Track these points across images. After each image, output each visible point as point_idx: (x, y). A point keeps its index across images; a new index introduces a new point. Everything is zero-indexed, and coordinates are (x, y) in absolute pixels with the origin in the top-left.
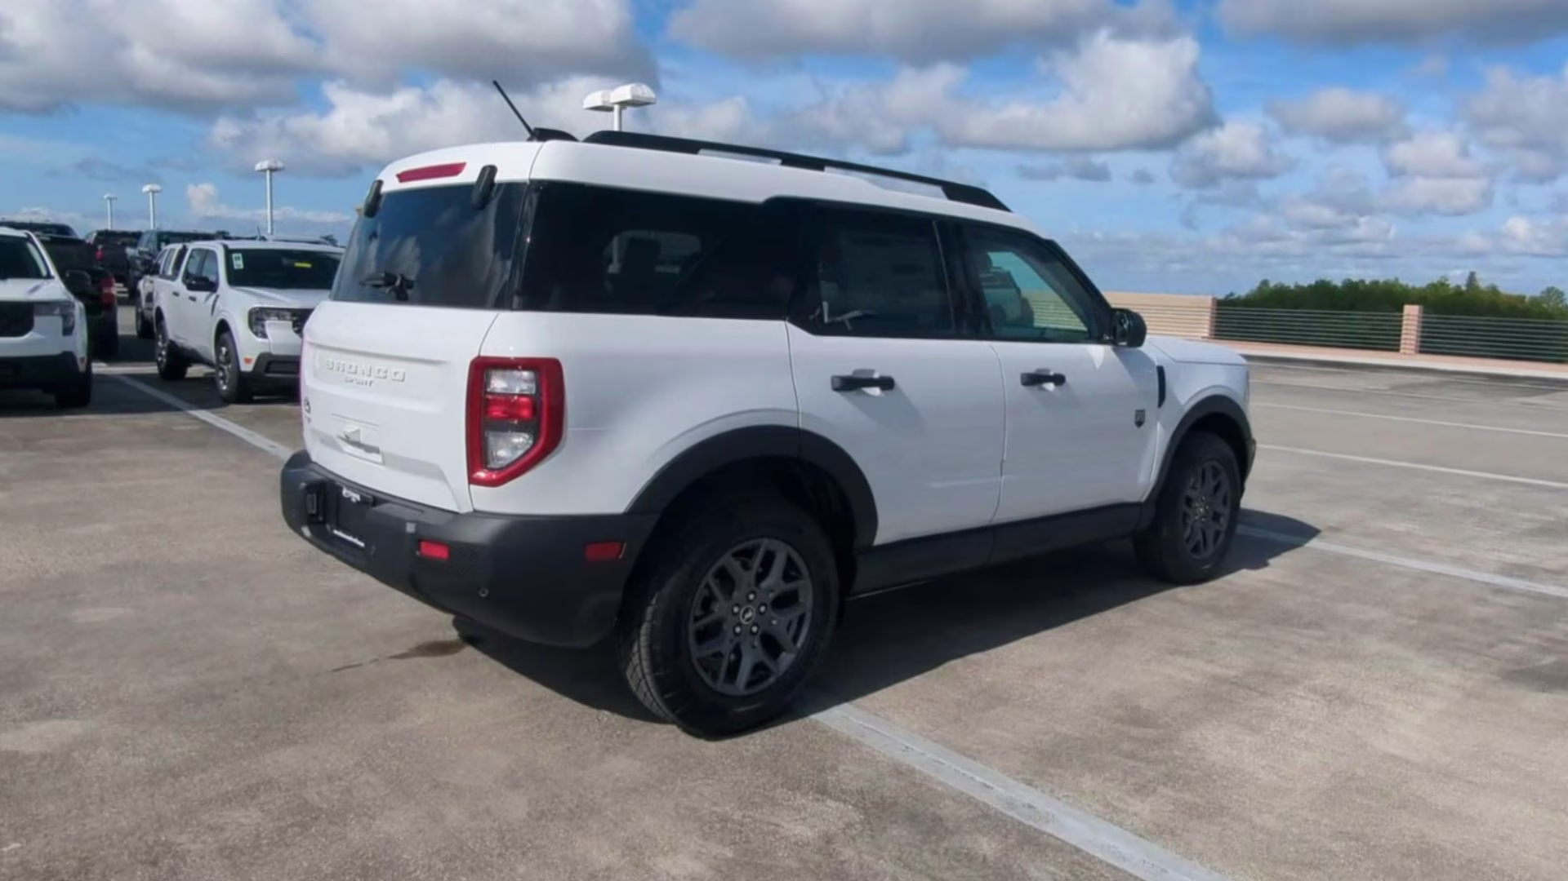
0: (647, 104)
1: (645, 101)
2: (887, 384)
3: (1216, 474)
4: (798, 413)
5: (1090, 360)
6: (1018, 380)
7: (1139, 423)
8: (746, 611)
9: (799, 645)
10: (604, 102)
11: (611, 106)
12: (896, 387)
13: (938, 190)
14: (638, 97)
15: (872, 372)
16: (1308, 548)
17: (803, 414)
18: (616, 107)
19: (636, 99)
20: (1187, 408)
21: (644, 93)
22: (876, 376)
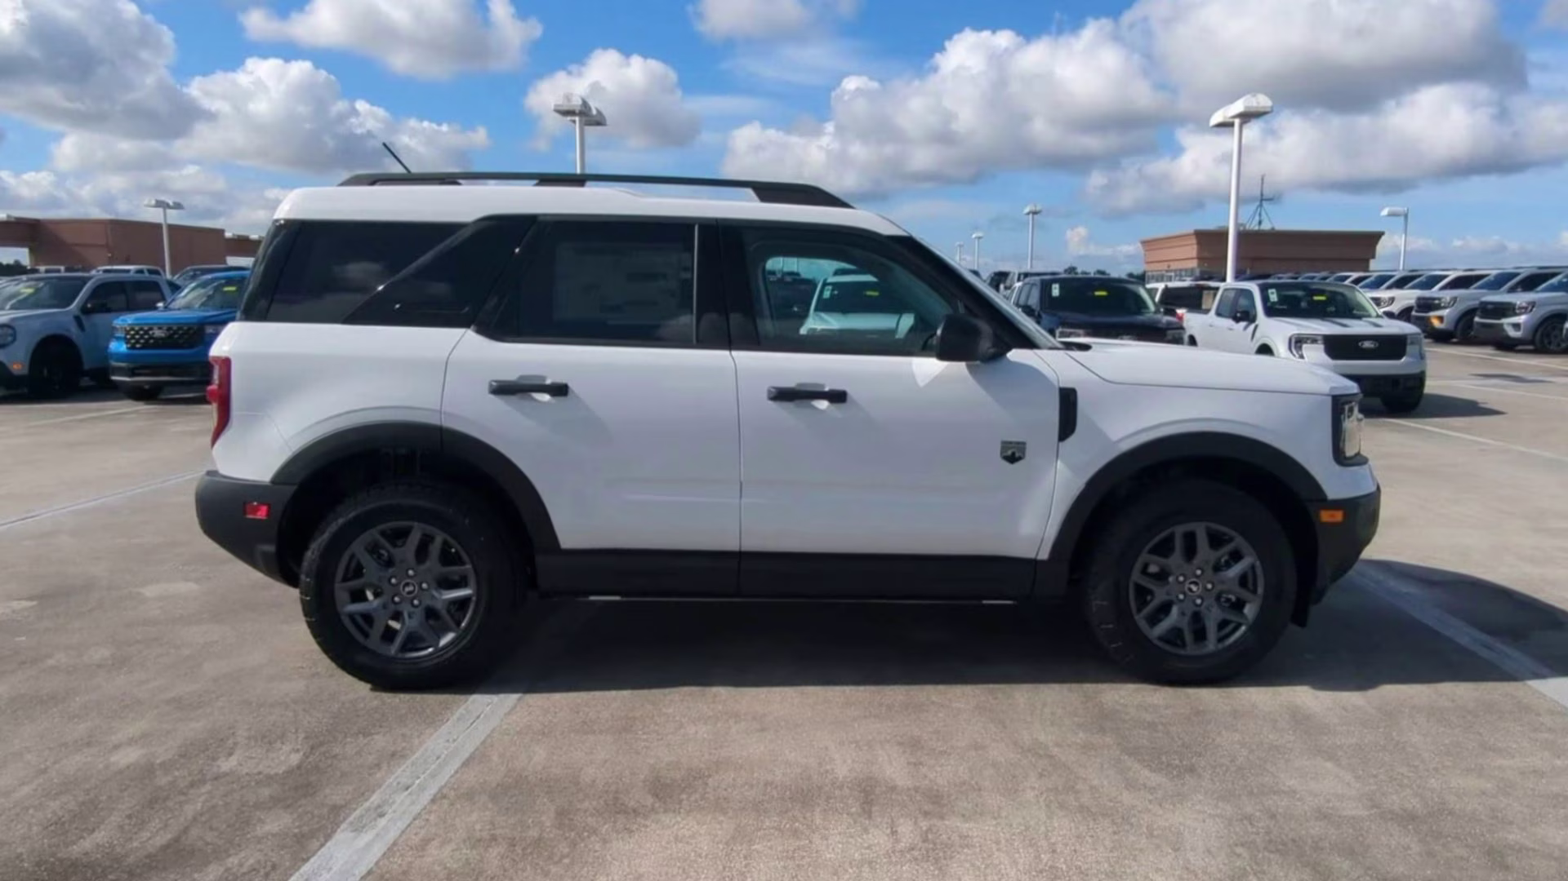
0: (1265, 113)
1: (1262, 110)
2: (560, 391)
3: (1216, 541)
4: (441, 412)
5: (912, 376)
6: (765, 395)
7: (1012, 459)
8: (407, 584)
9: (463, 625)
10: (1225, 117)
11: (1231, 120)
12: (570, 392)
13: (750, 192)
14: (1252, 107)
15: (544, 378)
16: (1530, 687)
17: (445, 413)
18: (1237, 122)
19: (1248, 110)
20: (1126, 446)
21: (1258, 103)
22: (548, 382)
